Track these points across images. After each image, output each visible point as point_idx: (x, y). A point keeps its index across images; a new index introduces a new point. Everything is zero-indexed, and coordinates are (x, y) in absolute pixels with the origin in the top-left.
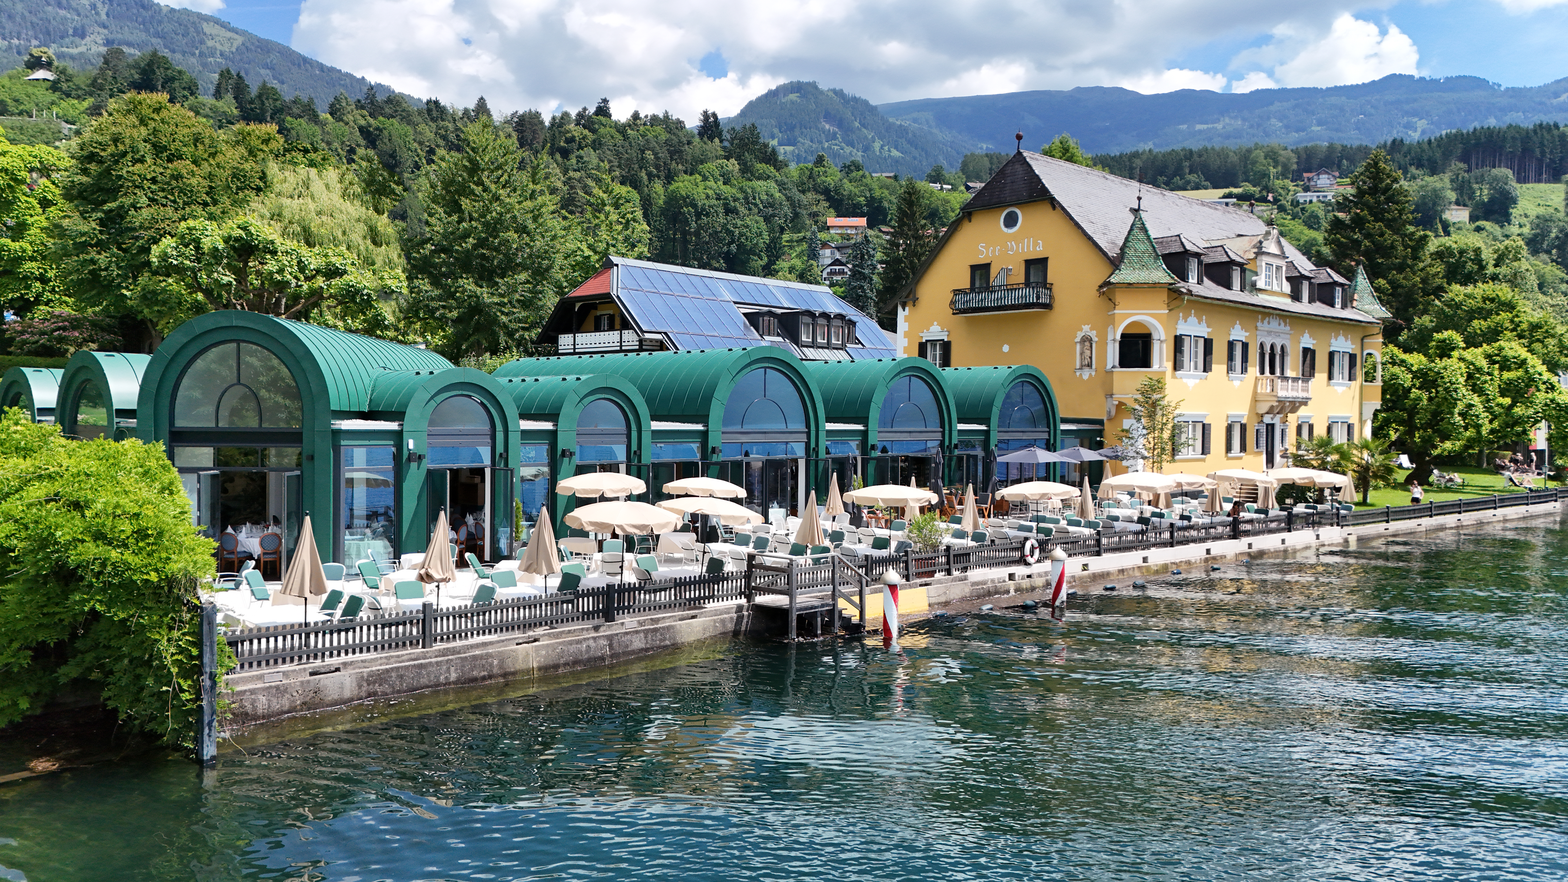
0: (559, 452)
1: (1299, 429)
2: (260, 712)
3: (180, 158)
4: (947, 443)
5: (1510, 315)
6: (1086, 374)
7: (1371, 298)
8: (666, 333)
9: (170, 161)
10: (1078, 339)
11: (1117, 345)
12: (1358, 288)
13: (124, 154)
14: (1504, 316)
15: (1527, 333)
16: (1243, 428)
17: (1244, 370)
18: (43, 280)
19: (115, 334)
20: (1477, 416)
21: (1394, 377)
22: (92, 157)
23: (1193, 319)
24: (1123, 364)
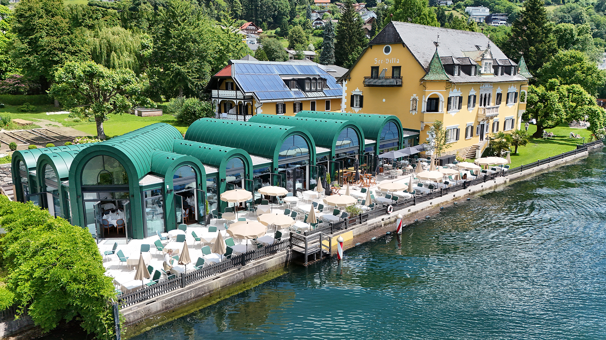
0: (220, 180)
1: (494, 124)
2: (131, 320)
3: (57, 15)
4: (361, 150)
5: (580, 64)
6: (414, 113)
7: (525, 69)
8: (254, 93)
9: (53, 17)
10: (411, 99)
11: (426, 103)
12: (521, 65)
13: (35, 15)
14: (578, 64)
15: (586, 71)
16: (472, 127)
17: (474, 106)
18: (8, 62)
19: (38, 83)
20: (561, 115)
21: (532, 98)
22: (21, 16)
23: (455, 90)
24: (427, 111)
